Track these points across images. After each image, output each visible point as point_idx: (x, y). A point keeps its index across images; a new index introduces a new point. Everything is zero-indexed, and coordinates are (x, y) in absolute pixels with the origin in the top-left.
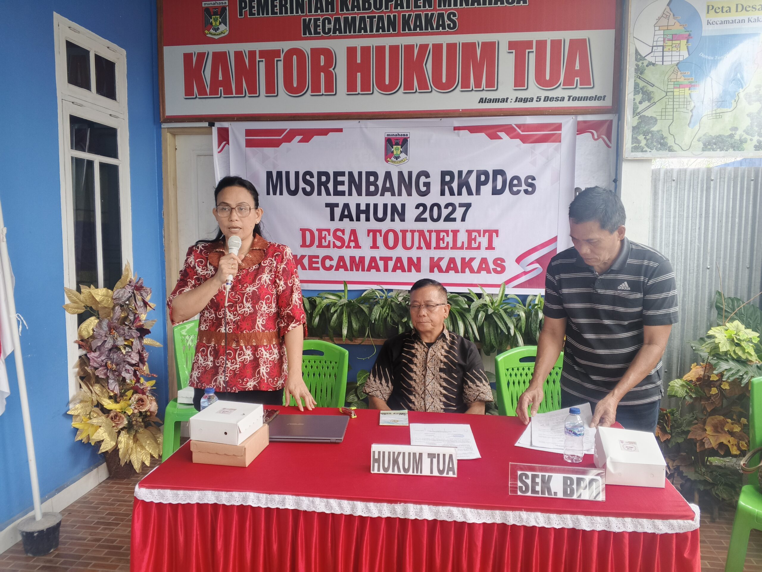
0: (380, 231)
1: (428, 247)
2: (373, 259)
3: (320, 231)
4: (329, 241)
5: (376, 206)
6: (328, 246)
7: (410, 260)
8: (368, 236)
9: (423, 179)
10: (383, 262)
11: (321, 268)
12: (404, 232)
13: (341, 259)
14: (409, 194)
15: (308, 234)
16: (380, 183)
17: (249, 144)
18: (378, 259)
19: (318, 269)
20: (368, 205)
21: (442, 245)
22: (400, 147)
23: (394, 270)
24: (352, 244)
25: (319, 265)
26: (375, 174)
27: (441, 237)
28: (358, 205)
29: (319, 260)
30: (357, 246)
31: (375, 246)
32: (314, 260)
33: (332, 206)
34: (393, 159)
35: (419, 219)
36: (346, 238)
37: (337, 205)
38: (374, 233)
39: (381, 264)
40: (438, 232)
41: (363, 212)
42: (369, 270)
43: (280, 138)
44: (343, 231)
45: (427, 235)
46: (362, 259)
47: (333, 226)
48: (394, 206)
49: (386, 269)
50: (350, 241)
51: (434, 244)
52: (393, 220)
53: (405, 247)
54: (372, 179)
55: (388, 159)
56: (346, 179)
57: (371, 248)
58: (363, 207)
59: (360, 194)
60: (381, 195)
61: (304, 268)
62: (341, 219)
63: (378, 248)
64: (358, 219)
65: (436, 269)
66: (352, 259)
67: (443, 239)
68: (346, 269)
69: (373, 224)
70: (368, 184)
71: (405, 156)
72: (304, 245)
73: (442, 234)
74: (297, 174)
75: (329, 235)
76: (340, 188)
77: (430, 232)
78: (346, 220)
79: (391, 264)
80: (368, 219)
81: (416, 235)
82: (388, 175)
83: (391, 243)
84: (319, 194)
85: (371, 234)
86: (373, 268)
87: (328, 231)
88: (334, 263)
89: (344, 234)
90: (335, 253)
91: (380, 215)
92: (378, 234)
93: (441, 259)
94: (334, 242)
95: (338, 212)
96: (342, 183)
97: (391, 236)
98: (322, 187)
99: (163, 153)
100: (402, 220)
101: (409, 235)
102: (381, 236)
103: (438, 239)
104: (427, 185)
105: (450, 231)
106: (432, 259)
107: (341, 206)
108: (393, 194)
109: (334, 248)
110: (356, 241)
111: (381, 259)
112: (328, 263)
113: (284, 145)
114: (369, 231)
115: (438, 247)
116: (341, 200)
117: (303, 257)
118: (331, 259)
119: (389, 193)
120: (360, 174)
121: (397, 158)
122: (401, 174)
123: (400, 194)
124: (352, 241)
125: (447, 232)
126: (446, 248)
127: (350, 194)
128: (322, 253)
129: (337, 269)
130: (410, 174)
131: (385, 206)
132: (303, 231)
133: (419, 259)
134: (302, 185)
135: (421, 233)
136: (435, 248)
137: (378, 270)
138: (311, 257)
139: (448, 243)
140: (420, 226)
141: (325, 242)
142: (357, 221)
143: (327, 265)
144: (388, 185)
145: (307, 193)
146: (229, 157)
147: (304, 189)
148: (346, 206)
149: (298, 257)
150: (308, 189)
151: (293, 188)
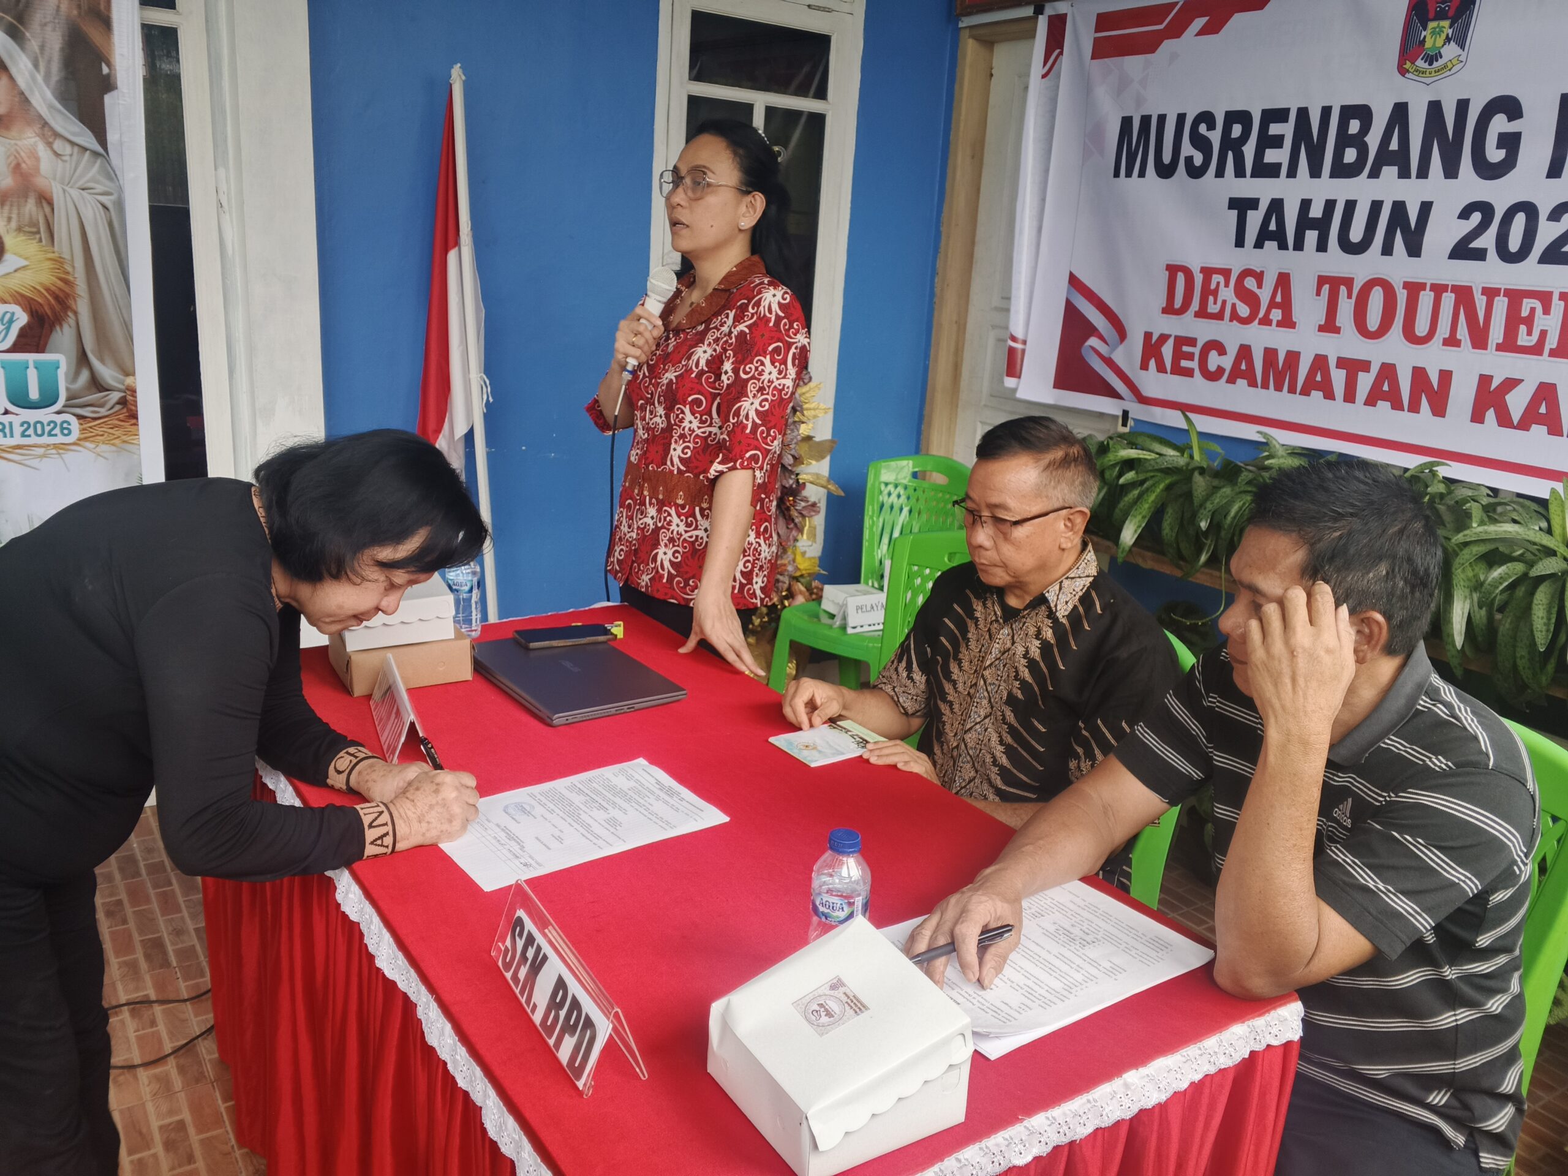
0: (1349, 282)
1: (1479, 340)
2: (1320, 362)
3: (1208, 272)
4: (1224, 302)
5: (1351, 206)
6: (1219, 316)
7: (1419, 374)
8: (1318, 294)
9: (1499, 124)
10: (1343, 373)
11: (1197, 373)
12: (1414, 289)
13: (1245, 352)
14: (1451, 171)
15: (1181, 278)
16: (1373, 140)
17: (1102, 50)
18: (1332, 363)
19: (1189, 373)
20: (1330, 205)
21: (1523, 339)
22: (1446, 23)
23: (1371, 401)
24: (1276, 315)
25: (1194, 365)
26: (1364, 113)
27: (1525, 313)
28: (1306, 204)
29: (1197, 351)
30: (1287, 322)
31: (1330, 326)
32: (1185, 349)
33: (1242, 206)
34: (1420, 63)
35: (1463, 251)
36: (1265, 295)
37: (1253, 203)
38: (1332, 285)
39: (1338, 378)
40: (1515, 297)
41: (1314, 224)
42: (1305, 392)
43: (1161, 27)
44: (1259, 277)
45: (1481, 302)
46: (1293, 357)
47: (1238, 260)
48: (1399, 207)
49: (1350, 396)
50: (1272, 304)
51: (1497, 333)
52: (1387, 250)
53: (1410, 335)
54: (1354, 126)
55: (1408, 65)
56: (1286, 129)
57: (1321, 329)
58: (1316, 212)
59: (1315, 172)
60: (1369, 177)
61: (1161, 368)
62: (1259, 245)
63: (1337, 330)
64: (1299, 246)
65: (1490, 415)
67: (1529, 321)
68: (1253, 383)
69: (1336, 262)
70: (1344, 141)
71: (1458, 51)
72: (1169, 309)
73: (1527, 305)
74: (1181, 118)
75: (1227, 285)
76: (1271, 156)
77: (1491, 293)
79: (1365, 382)
80: (1322, 246)
81: (1448, 300)
82: (1400, 112)
83: (1373, 321)
84: (1220, 173)
85: (1326, 288)
86: (1318, 387)
87: (1226, 273)
88: (1227, 362)
89: (1260, 286)
90: (1232, 335)
91: (1356, 234)
92: (1343, 290)
93: (1511, 384)
94: (1234, 306)
95: (1254, 219)
96: (1277, 142)
97: (1376, 299)
98: (1230, 154)
99: (957, 87)
100: (1414, 249)
101: (1426, 299)
102: (1349, 297)
103: (1514, 320)
104: (1511, 142)
105: (1556, 297)
106: (1485, 380)
107: (1263, 206)
108: (1404, 174)
109: (1231, 320)
110: (1286, 306)
111: (1342, 363)
112: (1214, 361)
113: (1168, 45)
114: (1322, 280)
115: (1509, 345)
116: (1264, 190)
117: (1163, 338)
118: (1221, 350)
119: (1394, 170)
120: (1326, 111)
121: (1431, 59)
122: (1435, 109)
123: (1423, 173)
124: (1277, 306)
125: (1545, 298)
126: (1536, 350)
127: (1292, 173)
128: (1203, 331)
129: (1231, 380)
130: (1463, 106)
131: (1376, 206)
132: (1173, 270)
133: (1446, 376)
134: (1187, 149)
135: (1463, 295)
136: (1500, 348)
137: (1329, 395)
138: (1181, 341)
139: (1543, 334)
140: (1465, 273)
141: (1215, 303)
142: (1295, 249)
143: (1212, 367)
144: (1394, 145)
145: (1195, 172)
146: (1058, 87)
147: (1189, 160)
148: (1276, 206)
149: (1154, 338)
150: (1198, 159)
151: (1167, 158)
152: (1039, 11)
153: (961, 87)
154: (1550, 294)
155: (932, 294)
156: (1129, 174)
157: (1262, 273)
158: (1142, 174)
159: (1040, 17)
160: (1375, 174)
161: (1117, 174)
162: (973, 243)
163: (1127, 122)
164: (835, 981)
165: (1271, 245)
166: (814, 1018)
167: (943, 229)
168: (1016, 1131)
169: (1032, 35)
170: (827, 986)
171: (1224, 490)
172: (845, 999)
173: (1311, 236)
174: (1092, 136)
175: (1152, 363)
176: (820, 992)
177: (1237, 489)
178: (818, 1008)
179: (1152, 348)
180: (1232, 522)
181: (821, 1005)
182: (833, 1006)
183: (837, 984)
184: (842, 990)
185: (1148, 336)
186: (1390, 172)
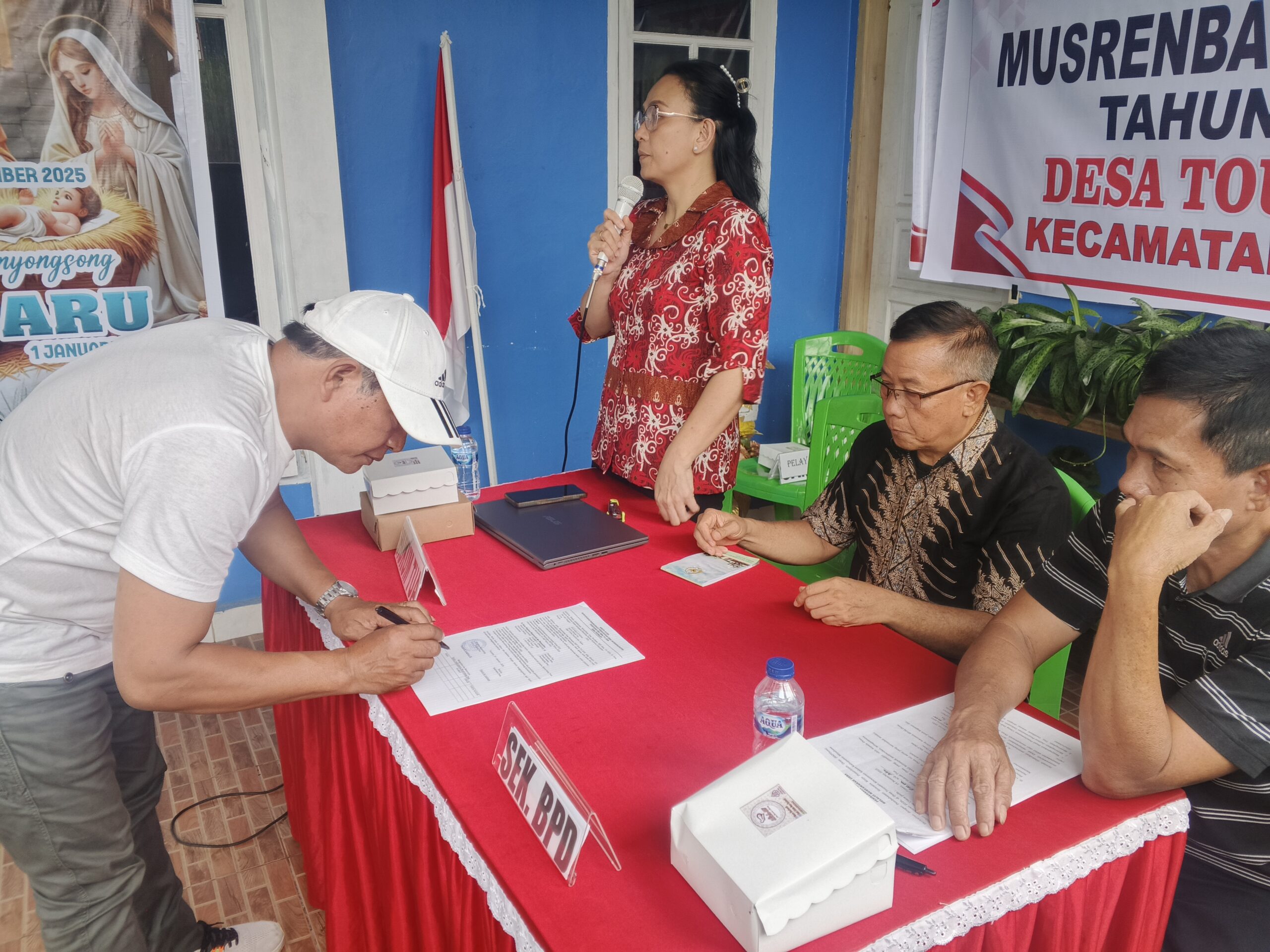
0: (1210, 164)
2: (1186, 235)
3: (1083, 163)
4: (1098, 188)
5: (1211, 97)
6: (1094, 200)
8: (1183, 176)
10: (1207, 243)
11: (1076, 250)
13: (1118, 230)
15: (1059, 169)
16: (1231, 37)
18: (1197, 235)
19: (1069, 251)
20: (1192, 98)
23: (1233, 266)
24: (1145, 196)
25: (1073, 243)
26: (1222, 14)
28: (1170, 98)
29: (1075, 231)
30: (1156, 202)
31: (1194, 203)
32: (1065, 230)
33: (1112, 103)
36: (1135, 180)
37: (1122, 101)
38: (1195, 167)
39: (1203, 248)
41: (1178, 115)
42: (1173, 262)
44: (1129, 164)
46: (1162, 232)
47: (1109, 151)
48: (1256, 94)
49: (1214, 264)
50: (1142, 187)
52: (1246, 133)
54: (1214, 26)
56: (1151, 34)
57: (1187, 206)
58: (1179, 104)
59: (1178, 69)
60: (1228, 69)
61: (1044, 248)
62: (1128, 136)
63: (1201, 207)
64: (1164, 135)
66: (1141, 231)
68: (1126, 257)
69: (1199, 147)
70: (1204, 38)
72: (1050, 197)
74: (1056, 31)
75: (1100, 173)
76: (1137, 58)
79: (1227, 250)
80: (1185, 134)
82: (1256, 10)
83: (1234, 195)
84: (1092, 75)
85: (1190, 170)
86: (1185, 257)
87: (1100, 163)
88: (1102, 240)
89: (1130, 172)
90: (1107, 216)
91: (1217, 121)
92: (1206, 171)
94: (1107, 190)
95: (1124, 115)
96: (1143, 45)
97: (1237, 176)
98: (1101, 59)
99: (860, 19)
102: (1211, 176)
107: (1131, 102)
108: (1261, 64)
109: (1105, 203)
110: (1154, 188)
111: (1205, 235)
112: (1091, 239)
114: (1186, 164)
116: (1132, 88)
117: (1045, 222)
118: (1097, 230)
119: (1252, 61)
120: (1187, 15)
124: (1146, 188)
127: (1157, 71)
128: (1081, 214)
129: (1107, 255)
131: (1235, 96)
132: (1052, 163)
134: (1062, 58)
137: (1195, 263)
138: (1060, 224)
141: (1090, 189)
142: (1161, 138)
143: (1089, 244)
144: (1251, 40)
145: (1070, 77)
146: (947, 13)
147: (1064, 67)
148: (1143, 102)
149: (1037, 223)
150: (1072, 65)
151: (1044, 66)
153: (863, 20)
155: (845, 195)
156: (1011, 83)
157: (1132, 160)
158: (1023, 82)
160: (1233, 66)
161: (1000, 84)
162: (878, 151)
163: (1008, 38)
164: (776, 789)
165: (1139, 136)
166: (759, 820)
167: (852, 140)
168: (937, 916)
170: (770, 793)
171: (1103, 350)
172: (785, 804)
173: (1176, 126)
174: (978, 53)
175: (1036, 244)
176: (763, 798)
177: (1114, 349)
178: (761, 812)
179: (1035, 231)
180: (1111, 378)
181: (765, 810)
182: (775, 810)
183: (777, 792)
184: (782, 796)
185: (1032, 221)
186: (1248, 64)
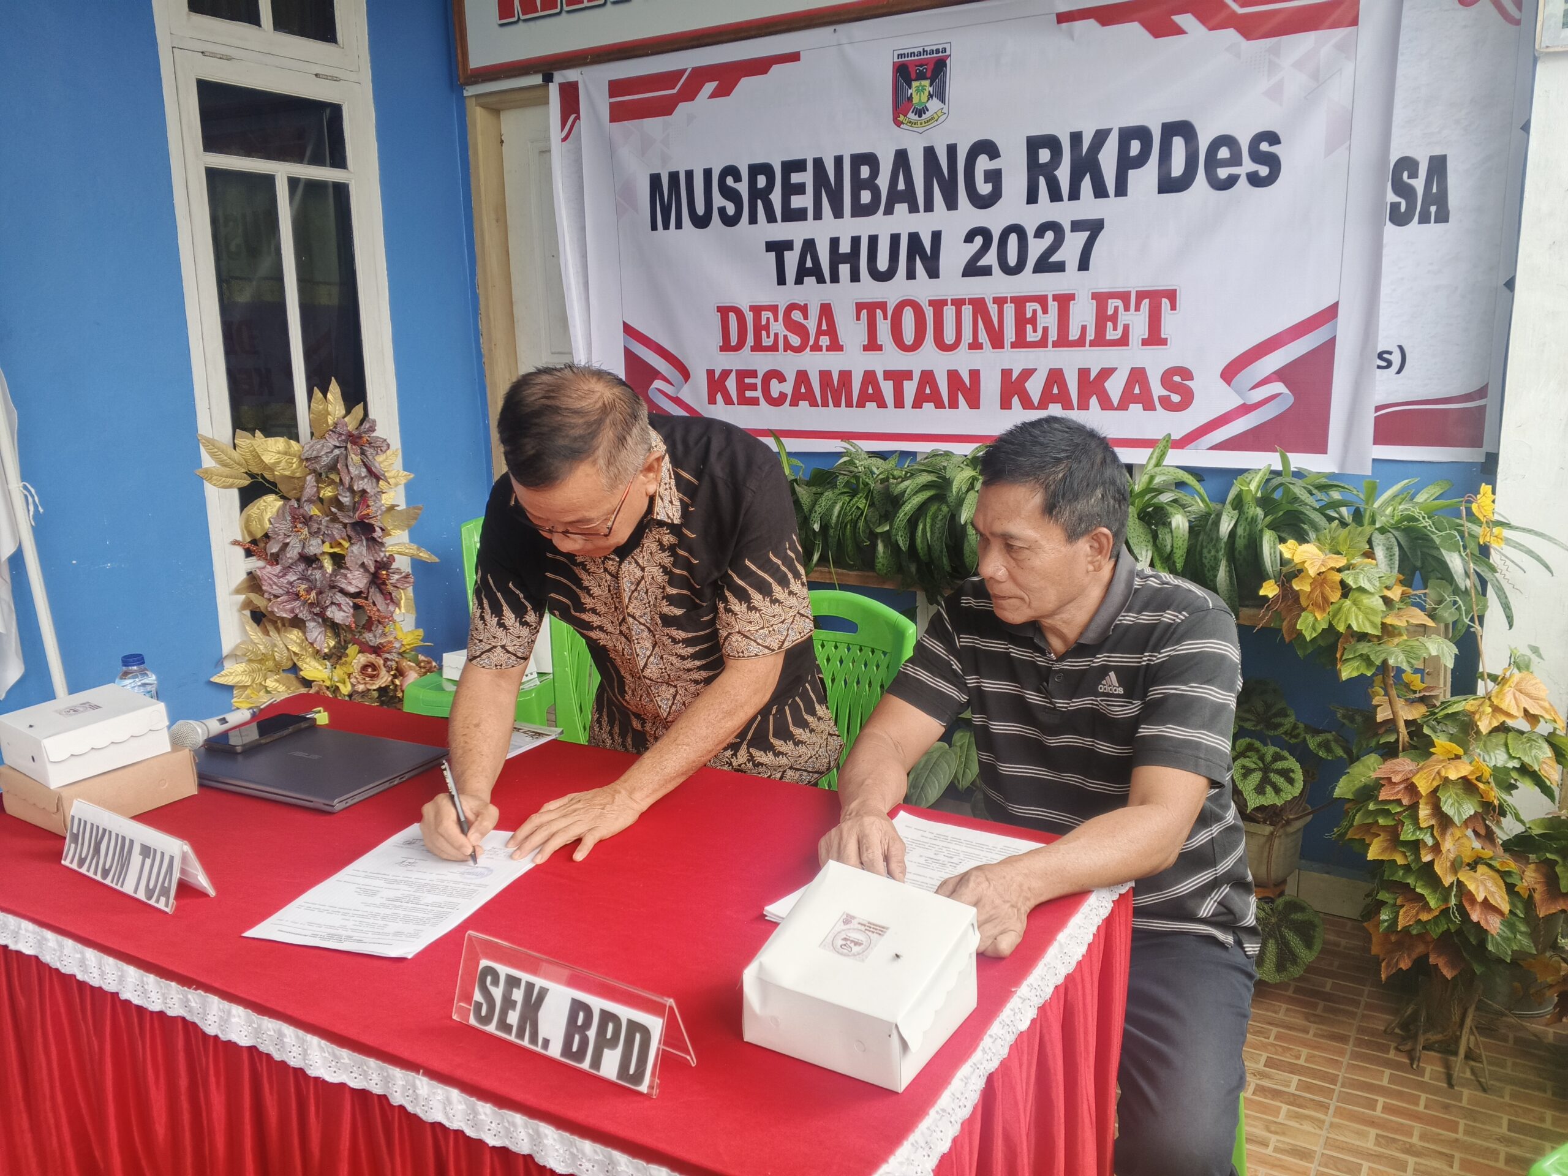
0: (883, 306)
1: (997, 342)
2: (869, 377)
3: (757, 310)
4: (776, 335)
5: (873, 240)
6: (774, 348)
7: (953, 376)
8: (858, 319)
9: (983, 163)
10: (890, 383)
11: (762, 400)
12: (938, 305)
13: (802, 377)
14: (951, 204)
15: (732, 318)
16: (883, 182)
17: (619, 114)
18: (880, 376)
19: (754, 402)
20: (856, 241)
21: (1031, 336)
22: (926, 83)
23: (917, 404)
24: (825, 341)
25: (758, 394)
26: (870, 160)
27: (1029, 315)
28: (835, 242)
29: (758, 381)
30: (836, 346)
31: (872, 345)
32: (747, 380)
33: (778, 248)
34: (911, 116)
35: (973, 269)
36: (811, 325)
37: (788, 245)
38: (869, 310)
39: (887, 388)
40: (1020, 302)
41: (845, 258)
42: (861, 404)
43: (674, 91)
44: (804, 309)
45: (993, 310)
46: (846, 376)
47: (783, 296)
48: (914, 238)
49: (899, 403)
50: (820, 333)
51: (1010, 334)
52: (911, 275)
53: (941, 345)
54: (865, 172)
55: (901, 118)
56: (806, 178)
57: (866, 348)
58: (845, 248)
59: (838, 213)
60: (885, 214)
61: (728, 401)
62: (799, 281)
63: (880, 348)
64: (835, 278)
65: (1015, 401)
66: (825, 376)
67: (1033, 321)
68: (813, 403)
69: (869, 289)
70: (858, 185)
71: (941, 105)
72: (726, 347)
73: (1030, 307)
74: (708, 173)
75: (776, 320)
76: (797, 202)
77: (1000, 302)
78: (810, 281)
79: (910, 388)
80: (855, 277)
81: (967, 311)
82: (901, 158)
83: (909, 337)
84: (753, 220)
85: (864, 312)
86: (871, 398)
87: (774, 309)
88: (788, 388)
89: (806, 317)
90: (789, 364)
91: (883, 264)
92: (879, 312)
93: (1027, 374)
94: (785, 337)
95: (792, 259)
96: (800, 189)
97: (908, 317)
98: (759, 202)
99: (470, 153)
100: (933, 272)
101: (949, 312)
102: (885, 318)
103: (1022, 322)
104: (994, 177)
105: (1050, 299)
106: (1006, 373)
107: (798, 246)
108: (914, 209)
109: (785, 351)
110: (832, 332)
111: (888, 375)
112: (776, 388)
113: (683, 108)
114: (860, 307)
115: (1021, 342)
116: (796, 232)
117: (726, 374)
118: (782, 379)
119: (905, 206)
120: (839, 160)
121: (920, 112)
122: (930, 153)
123: (929, 207)
124: (824, 333)
125: (1042, 300)
126: (1042, 343)
127: (818, 216)
128: (762, 363)
129: (794, 403)
130: (952, 150)
131: (895, 239)
132: (724, 311)
133: (975, 374)
134: (718, 201)
135: (979, 305)
136: (1014, 345)
137: (882, 404)
138: (742, 375)
139: (1045, 330)
140: (977, 287)
141: (768, 337)
142: (832, 282)
143: (775, 394)
144: (901, 186)
145: (730, 221)
146: (580, 149)
147: (722, 211)
148: (809, 246)
149: (717, 375)
150: (731, 209)
151: (700, 210)
152: (548, 78)
153: (476, 153)
154: (1046, 297)
156: (666, 227)
157: (806, 305)
158: (679, 226)
159: (550, 84)
160: (889, 211)
161: (654, 227)
162: (511, 303)
163: (655, 180)
164: (845, 917)
166: (845, 951)
167: (481, 291)
169: (545, 101)
170: (841, 922)
172: (863, 928)
173: (844, 269)
174: (624, 195)
175: (719, 397)
176: (837, 929)
178: (844, 942)
179: (716, 384)
181: (845, 939)
182: (855, 936)
183: (848, 920)
184: (855, 922)
185: (710, 373)
186: (901, 208)
